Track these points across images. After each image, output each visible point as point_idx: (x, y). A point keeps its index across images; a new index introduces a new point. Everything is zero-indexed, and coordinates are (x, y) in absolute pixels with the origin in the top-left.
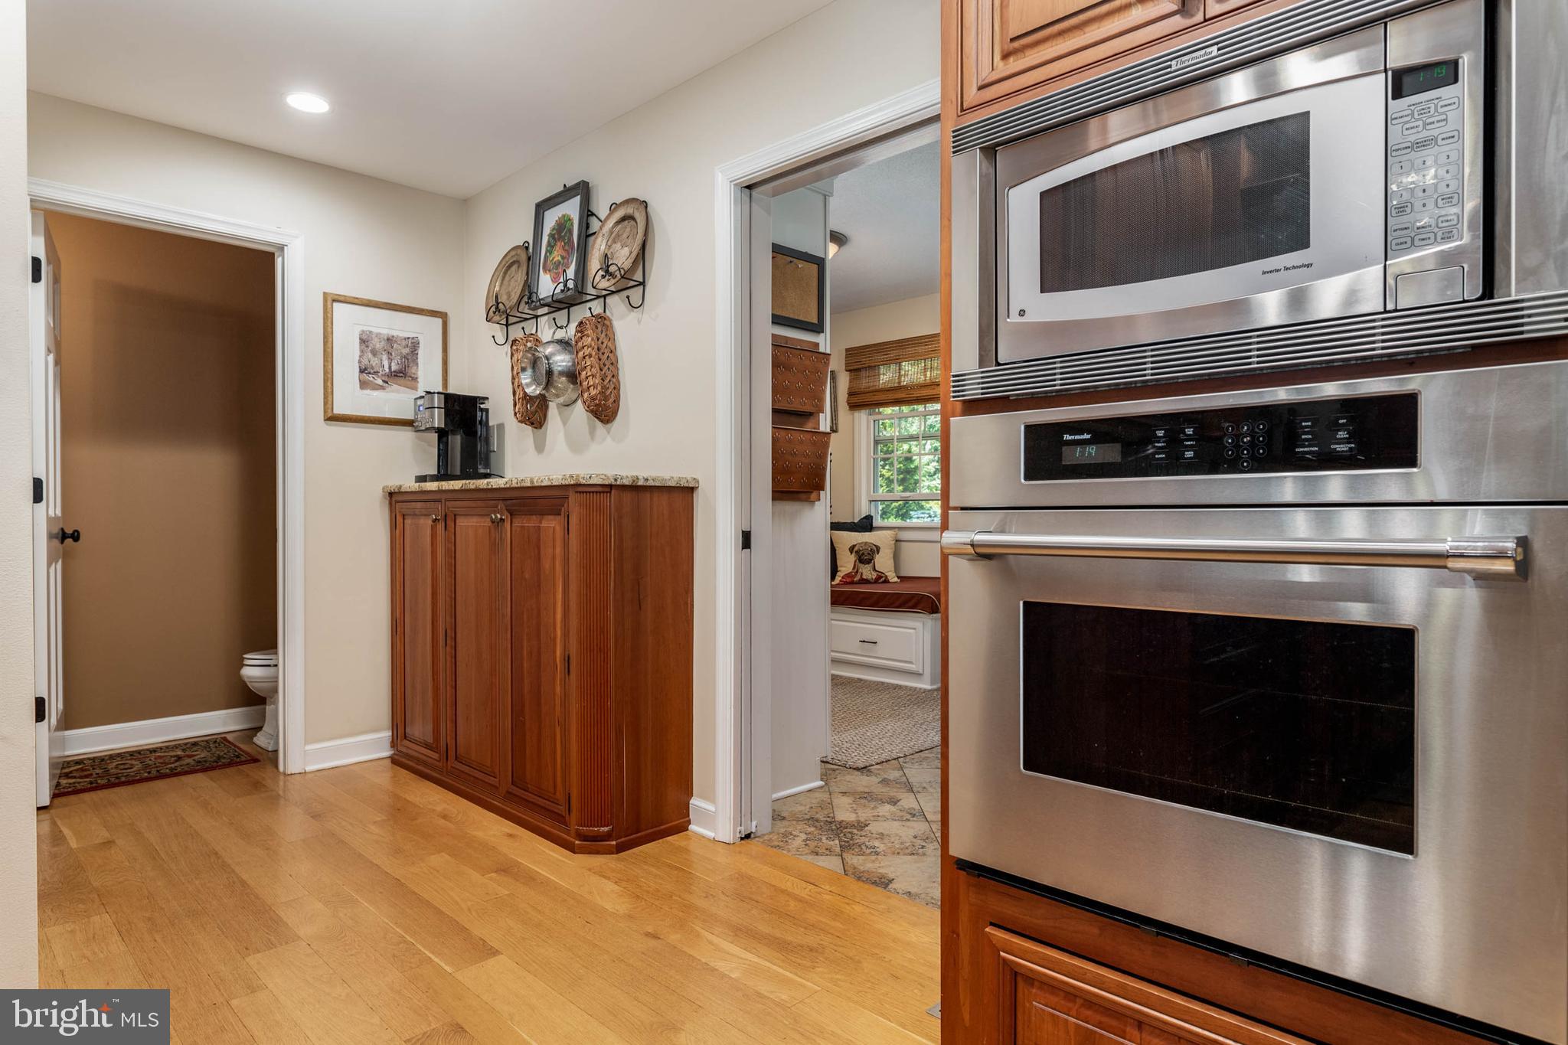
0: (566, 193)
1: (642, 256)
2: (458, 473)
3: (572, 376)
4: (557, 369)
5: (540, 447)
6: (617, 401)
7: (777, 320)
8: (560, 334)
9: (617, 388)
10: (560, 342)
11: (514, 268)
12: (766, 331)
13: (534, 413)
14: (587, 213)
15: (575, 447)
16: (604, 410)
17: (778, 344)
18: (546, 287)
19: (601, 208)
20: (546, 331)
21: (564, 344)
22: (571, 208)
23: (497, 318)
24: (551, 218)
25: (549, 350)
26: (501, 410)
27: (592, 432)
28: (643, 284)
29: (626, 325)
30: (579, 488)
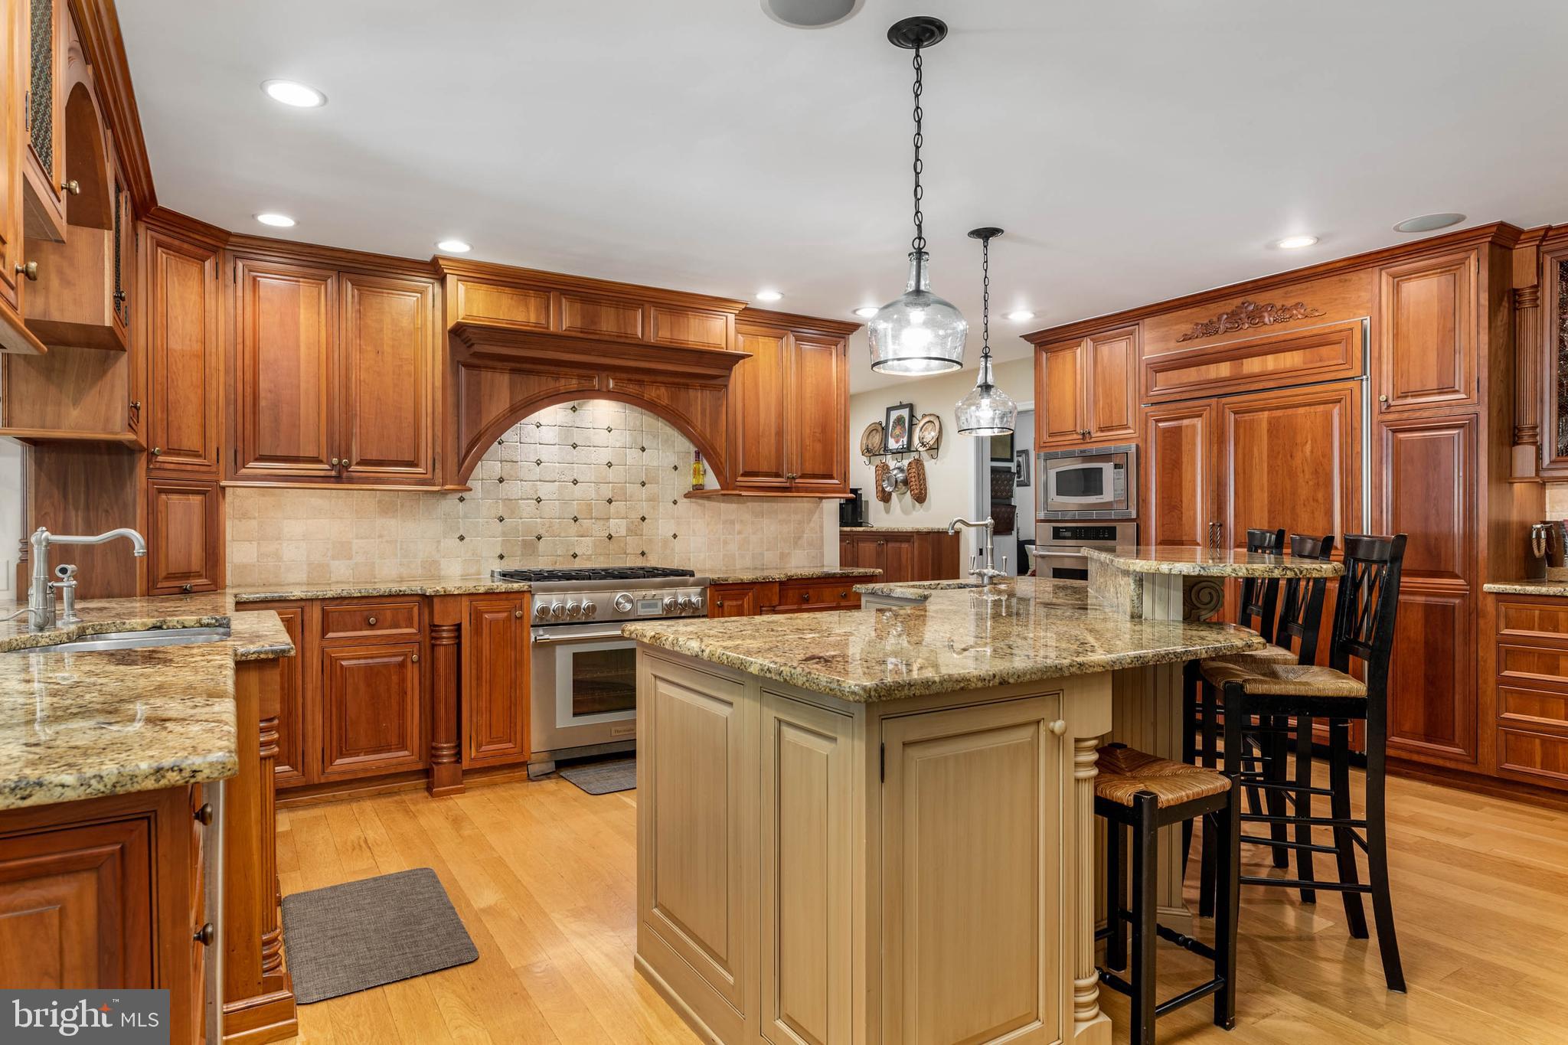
0: (901, 406)
1: (938, 440)
2: (850, 521)
3: (906, 482)
4: (899, 480)
5: (887, 511)
6: (926, 495)
7: (993, 460)
8: (899, 465)
9: (926, 490)
10: (899, 468)
11: (874, 432)
12: (988, 464)
13: (885, 497)
14: (912, 416)
15: (905, 512)
16: (920, 498)
17: (994, 470)
18: (892, 444)
19: (918, 414)
20: (892, 463)
21: (901, 470)
22: (905, 413)
23: (867, 454)
24: (894, 415)
25: (895, 472)
26: (870, 494)
27: (914, 506)
28: (938, 449)
29: (929, 465)
30: (919, 533)
